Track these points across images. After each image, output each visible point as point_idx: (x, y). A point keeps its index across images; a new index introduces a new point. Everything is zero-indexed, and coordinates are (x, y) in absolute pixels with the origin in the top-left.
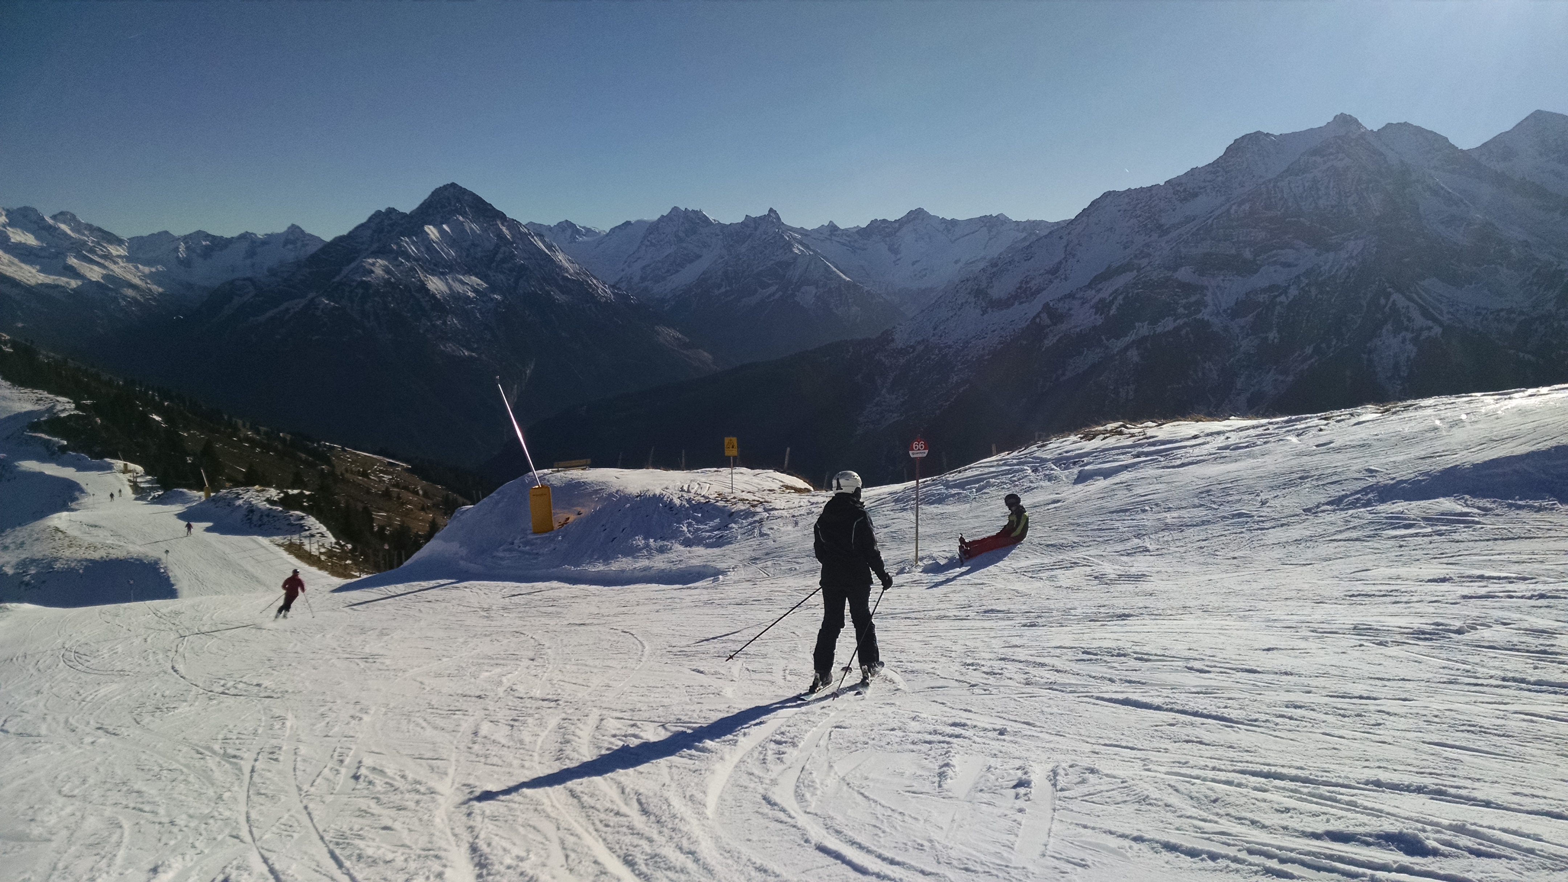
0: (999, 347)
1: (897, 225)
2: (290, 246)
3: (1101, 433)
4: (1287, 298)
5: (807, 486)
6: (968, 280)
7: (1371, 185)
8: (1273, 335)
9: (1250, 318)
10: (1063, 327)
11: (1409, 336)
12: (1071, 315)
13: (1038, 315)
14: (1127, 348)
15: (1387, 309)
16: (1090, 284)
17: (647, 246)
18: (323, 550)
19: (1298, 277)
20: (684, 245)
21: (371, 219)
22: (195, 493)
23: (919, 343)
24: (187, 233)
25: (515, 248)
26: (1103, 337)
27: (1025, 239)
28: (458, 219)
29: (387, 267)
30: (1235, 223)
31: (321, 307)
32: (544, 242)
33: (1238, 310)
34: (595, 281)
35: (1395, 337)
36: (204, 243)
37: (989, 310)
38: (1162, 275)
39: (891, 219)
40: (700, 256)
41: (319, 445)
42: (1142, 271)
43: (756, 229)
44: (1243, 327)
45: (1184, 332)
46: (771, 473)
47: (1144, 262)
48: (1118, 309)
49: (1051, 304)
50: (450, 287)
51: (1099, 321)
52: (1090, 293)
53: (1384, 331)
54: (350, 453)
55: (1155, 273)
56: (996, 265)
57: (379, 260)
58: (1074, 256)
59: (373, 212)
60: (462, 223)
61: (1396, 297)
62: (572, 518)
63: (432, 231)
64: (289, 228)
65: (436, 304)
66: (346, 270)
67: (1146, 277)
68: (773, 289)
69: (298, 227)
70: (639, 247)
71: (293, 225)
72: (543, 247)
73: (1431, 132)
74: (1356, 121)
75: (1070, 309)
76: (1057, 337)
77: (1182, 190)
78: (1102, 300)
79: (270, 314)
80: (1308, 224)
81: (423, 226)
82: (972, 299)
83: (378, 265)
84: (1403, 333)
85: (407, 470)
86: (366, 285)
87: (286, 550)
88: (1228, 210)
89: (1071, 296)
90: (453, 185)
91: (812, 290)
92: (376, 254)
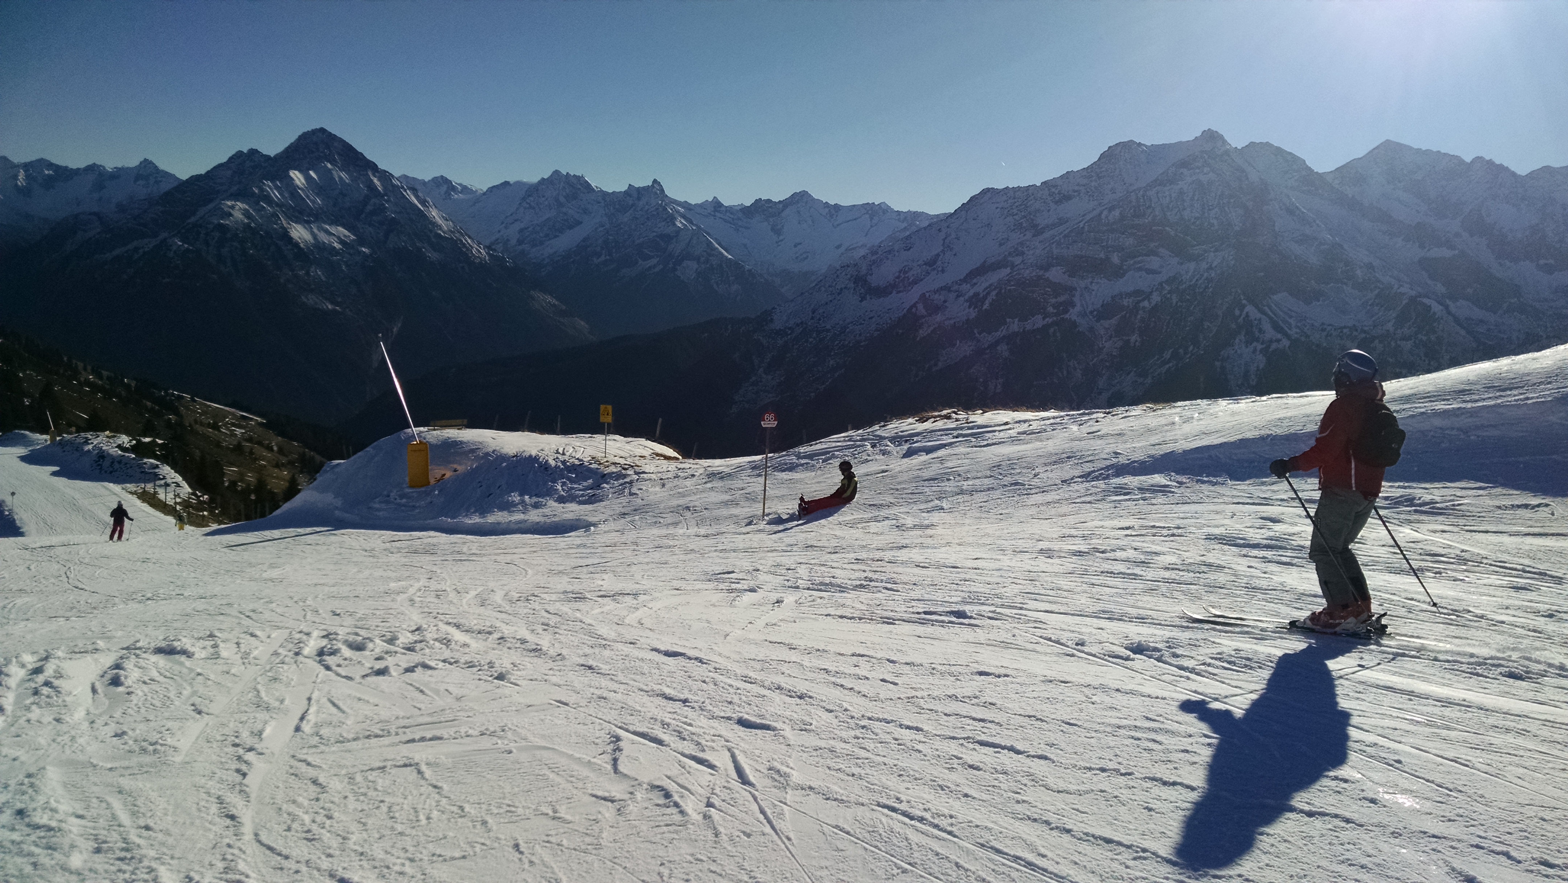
0: (876, 334)
1: (781, 206)
2: (141, 182)
3: (935, 417)
4: (1150, 303)
5: (676, 455)
6: (848, 266)
7: (1232, 201)
8: (1134, 338)
9: (1114, 321)
10: (939, 318)
11: (1260, 347)
12: (946, 307)
13: (914, 305)
14: (997, 343)
15: (1241, 320)
16: (965, 278)
17: (525, 208)
18: (178, 500)
19: (1161, 284)
20: (564, 210)
21: (231, 159)
22: (38, 436)
23: (798, 325)
24: (28, 160)
25: (387, 201)
26: (976, 331)
27: (905, 229)
28: (326, 166)
29: (245, 210)
30: (1105, 228)
31: (174, 248)
32: (417, 197)
33: (1105, 312)
34: (469, 241)
35: (1247, 347)
36: (46, 172)
37: (868, 297)
38: (1034, 274)
39: (776, 199)
40: (581, 223)
41: (167, 394)
42: (1016, 269)
43: (639, 199)
44: (1107, 329)
45: (1052, 330)
46: (643, 441)
47: (1018, 260)
48: (991, 304)
49: (927, 295)
50: (315, 236)
51: (973, 313)
52: (965, 287)
53: (1237, 341)
54: (201, 404)
55: (1028, 271)
56: (876, 253)
57: (238, 203)
58: (951, 249)
59: (233, 152)
60: (330, 170)
61: (1249, 308)
62: (449, 474)
63: (297, 177)
64: (141, 163)
65: (300, 253)
66: (201, 212)
67: (1019, 274)
68: (655, 261)
69: (151, 163)
70: (517, 209)
71: (146, 160)
72: (416, 202)
73: (1291, 153)
74: (1221, 137)
75: (945, 302)
76: (932, 328)
77: (1057, 192)
78: (976, 295)
79: (117, 252)
80: (1172, 233)
81: (288, 171)
82: (852, 285)
83: (237, 207)
84: (1255, 344)
85: (261, 424)
86: (222, 228)
87: (139, 498)
88: (1100, 214)
89: (947, 288)
90: (322, 130)
91: (693, 265)
92: (236, 196)
